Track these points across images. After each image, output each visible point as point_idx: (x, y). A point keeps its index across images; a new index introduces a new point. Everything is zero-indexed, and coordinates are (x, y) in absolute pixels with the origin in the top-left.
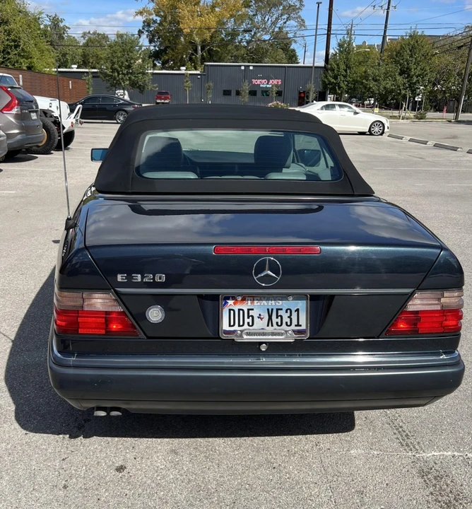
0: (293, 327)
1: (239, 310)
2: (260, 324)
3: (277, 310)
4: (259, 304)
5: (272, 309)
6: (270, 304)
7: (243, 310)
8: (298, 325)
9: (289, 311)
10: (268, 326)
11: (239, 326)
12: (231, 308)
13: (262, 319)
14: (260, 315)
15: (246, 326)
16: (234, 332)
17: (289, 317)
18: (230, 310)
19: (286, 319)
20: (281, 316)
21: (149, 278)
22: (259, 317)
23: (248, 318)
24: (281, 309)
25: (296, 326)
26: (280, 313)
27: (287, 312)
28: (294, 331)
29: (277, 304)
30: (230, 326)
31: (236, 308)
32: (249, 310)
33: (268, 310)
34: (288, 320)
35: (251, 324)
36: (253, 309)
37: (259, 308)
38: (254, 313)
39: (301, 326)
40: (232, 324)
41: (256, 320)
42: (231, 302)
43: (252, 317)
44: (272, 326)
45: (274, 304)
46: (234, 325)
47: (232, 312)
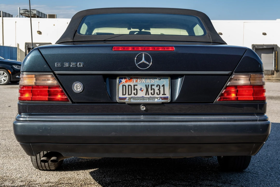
0: (161, 96)
1: (129, 85)
2: (141, 94)
3: (152, 85)
4: (140, 82)
5: (148, 85)
6: (147, 82)
7: (131, 86)
8: (164, 94)
9: (158, 86)
10: (146, 95)
11: (129, 95)
12: (123, 84)
13: (142, 91)
14: (141, 88)
15: (133, 95)
16: (125, 98)
17: (158, 90)
18: (123, 86)
19: (157, 91)
20: (154, 89)
21: (73, 64)
22: (141, 90)
23: (134, 90)
24: (154, 85)
25: (163, 95)
26: (153, 87)
27: (157, 86)
28: (161, 98)
29: (151, 82)
30: (123, 95)
31: (127, 84)
32: (134, 86)
33: (146, 85)
34: (158, 91)
35: (136, 94)
36: (137, 85)
37: (141, 84)
38: (138, 87)
39: (166, 95)
40: (124, 93)
41: (139, 91)
42: (123, 81)
43: (137, 89)
44: (148, 95)
45: (149, 82)
46: (125, 94)
47: (124, 87)
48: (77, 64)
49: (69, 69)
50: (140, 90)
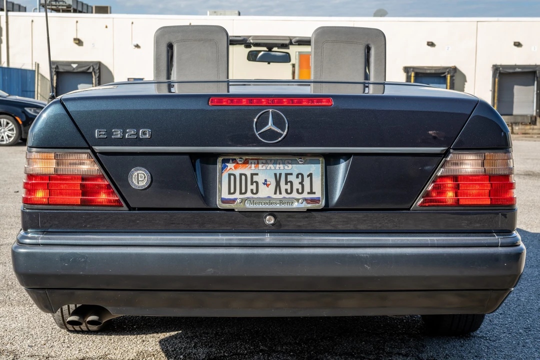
0: (305, 195)
1: (241, 175)
2: (265, 192)
3: (287, 175)
4: (264, 168)
5: (280, 174)
6: (277, 168)
7: (246, 175)
8: (311, 192)
9: (300, 176)
10: (275, 193)
11: (241, 193)
12: (231, 172)
13: (268, 185)
14: (266, 181)
15: (249, 194)
16: (234, 200)
17: (300, 183)
18: (230, 175)
19: (297, 186)
20: (291, 183)
21: (130, 133)
22: (266, 183)
23: (252, 184)
24: (291, 174)
25: (308, 193)
26: (290, 178)
27: (297, 177)
28: (305, 199)
29: (286, 167)
30: (230, 193)
31: (237, 172)
32: (252, 175)
33: (275, 174)
34: (300, 187)
35: (255, 191)
36: (257, 174)
37: (265, 172)
38: (260, 179)
39: (314, 193)
40: (232, 191)
41: (261, 186)
42: (230, 166)
43: (257, 183)
44: (280, 193)
45: (282, 168)
46: (234, 193)
47: (232, 177)
48: (137, 134)
49: (122, 141)
50: (264, 184)
